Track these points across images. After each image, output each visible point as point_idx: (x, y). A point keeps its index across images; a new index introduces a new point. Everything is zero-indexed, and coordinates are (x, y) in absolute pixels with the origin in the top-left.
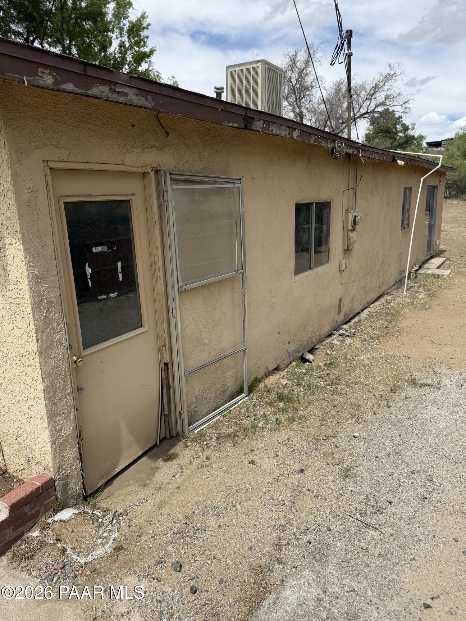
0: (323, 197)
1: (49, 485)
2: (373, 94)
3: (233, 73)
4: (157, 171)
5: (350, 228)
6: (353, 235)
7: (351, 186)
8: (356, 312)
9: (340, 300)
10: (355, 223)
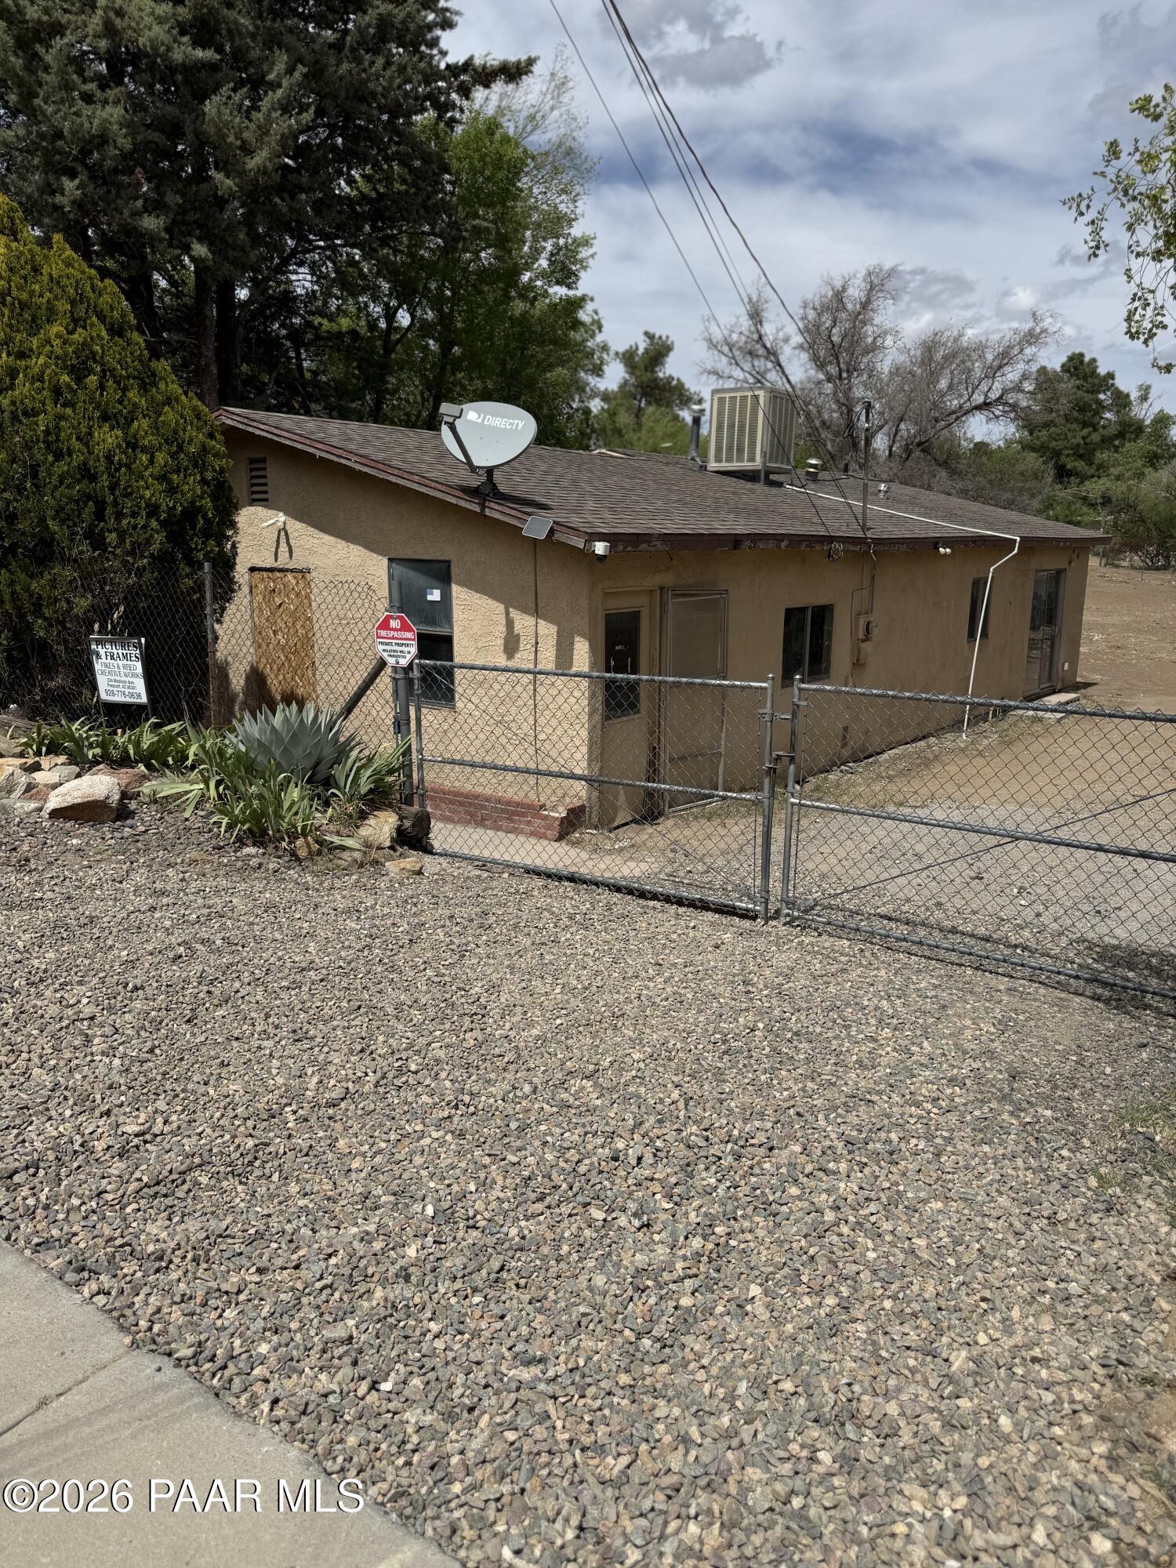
0: (822, 601)
1: (582, 808)
2: (1000, 367)
3: (721, 400)
4: (661, 588)
5: (861, 636)
6: (866, 647)
7: (867, 583)
8: (871, 750)
9: (846, 729)
10: (868, 631)
